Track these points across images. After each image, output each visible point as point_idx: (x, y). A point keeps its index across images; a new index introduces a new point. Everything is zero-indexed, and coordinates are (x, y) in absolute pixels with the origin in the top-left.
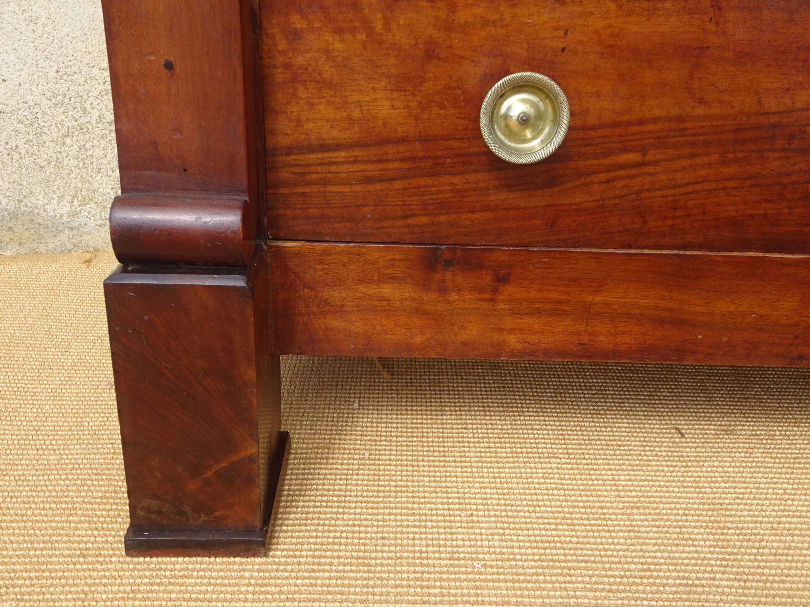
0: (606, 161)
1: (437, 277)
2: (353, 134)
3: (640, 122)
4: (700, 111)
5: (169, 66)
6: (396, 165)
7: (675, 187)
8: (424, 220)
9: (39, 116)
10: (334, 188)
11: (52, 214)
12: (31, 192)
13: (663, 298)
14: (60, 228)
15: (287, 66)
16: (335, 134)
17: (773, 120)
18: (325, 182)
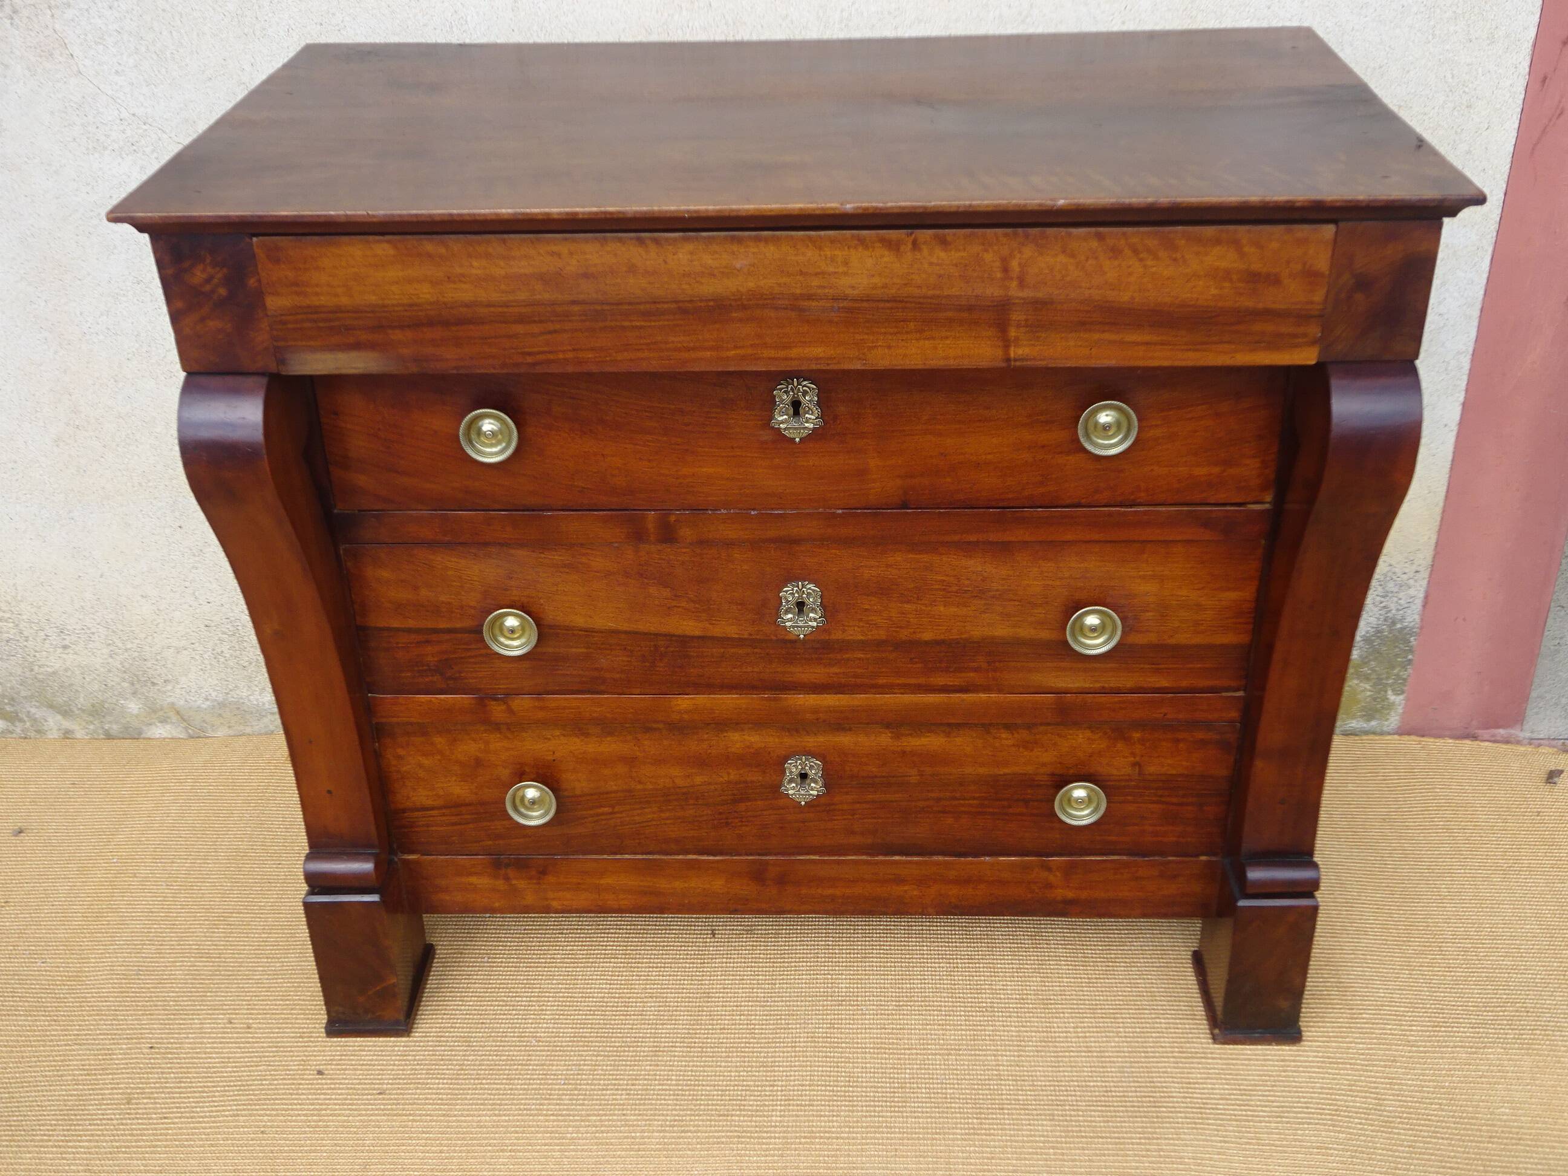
0: (591, 812)
1: (502, 872)
2: (439, 802)
3: (607, 793)
4: (639, 787)
5: (329, 792)
6: (469, 817)
7: (636, 824)
8: (490, 843)
9: (240, 628)
10: (433, 828)
11: (255, 703)
12: (236, 687)
13: (642, 881)
14: (264, 714)
15: (398, 771)
16: (429, 802)
17: (684, 790)
18: (428, 826)
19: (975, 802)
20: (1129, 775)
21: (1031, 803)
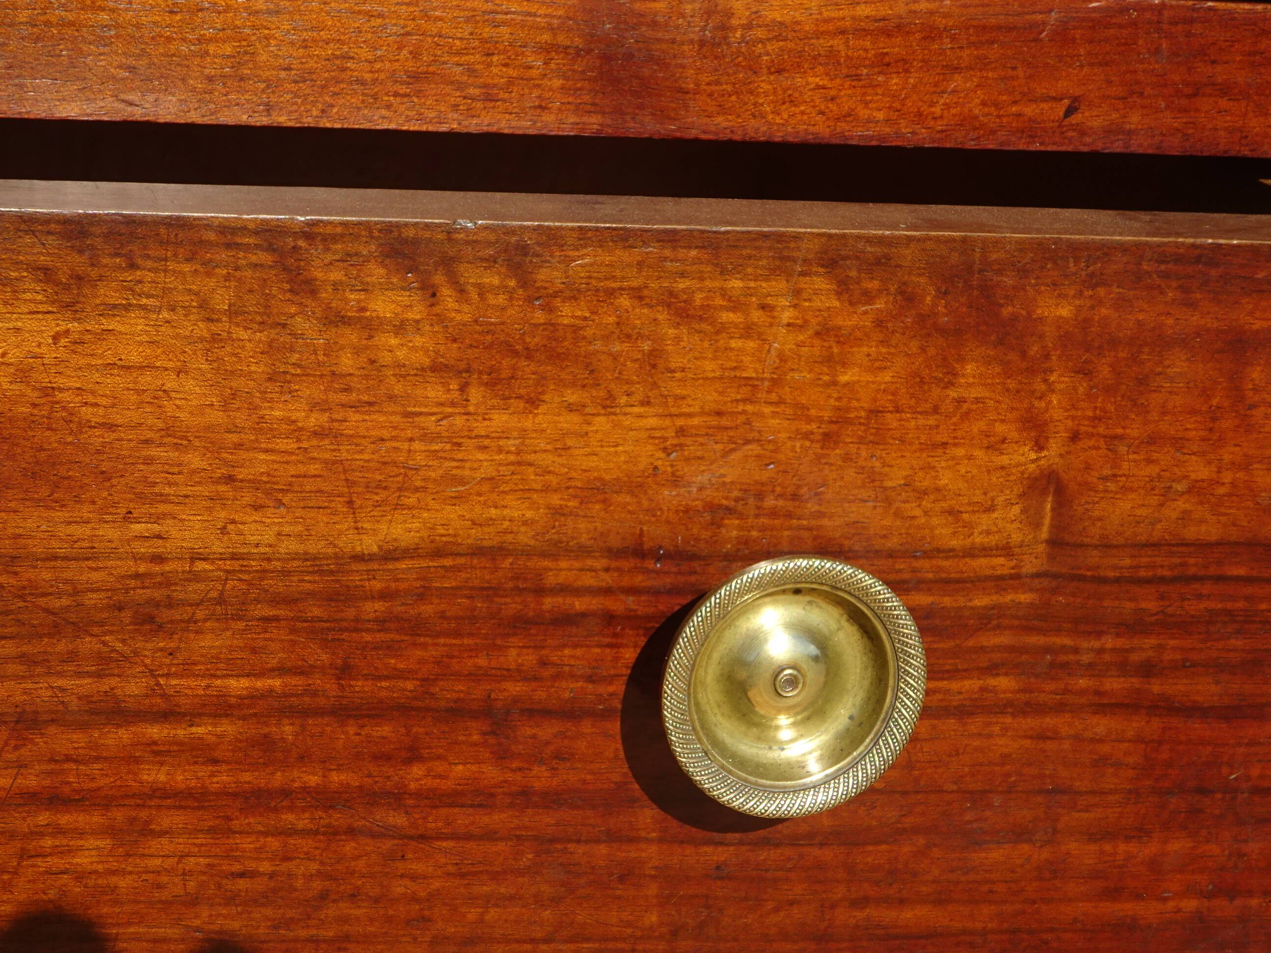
19: (228, 728)
20: (1006, 550)
21: (527, 730)
